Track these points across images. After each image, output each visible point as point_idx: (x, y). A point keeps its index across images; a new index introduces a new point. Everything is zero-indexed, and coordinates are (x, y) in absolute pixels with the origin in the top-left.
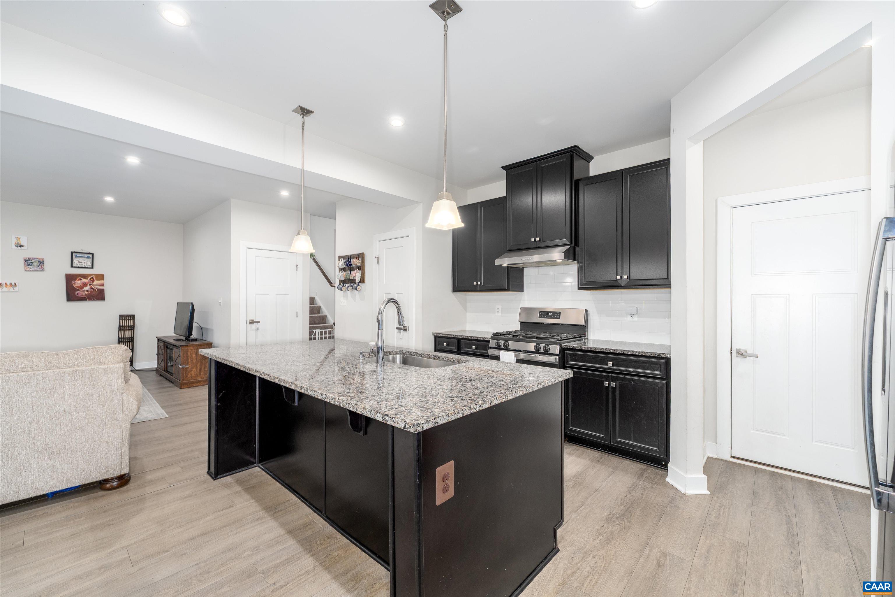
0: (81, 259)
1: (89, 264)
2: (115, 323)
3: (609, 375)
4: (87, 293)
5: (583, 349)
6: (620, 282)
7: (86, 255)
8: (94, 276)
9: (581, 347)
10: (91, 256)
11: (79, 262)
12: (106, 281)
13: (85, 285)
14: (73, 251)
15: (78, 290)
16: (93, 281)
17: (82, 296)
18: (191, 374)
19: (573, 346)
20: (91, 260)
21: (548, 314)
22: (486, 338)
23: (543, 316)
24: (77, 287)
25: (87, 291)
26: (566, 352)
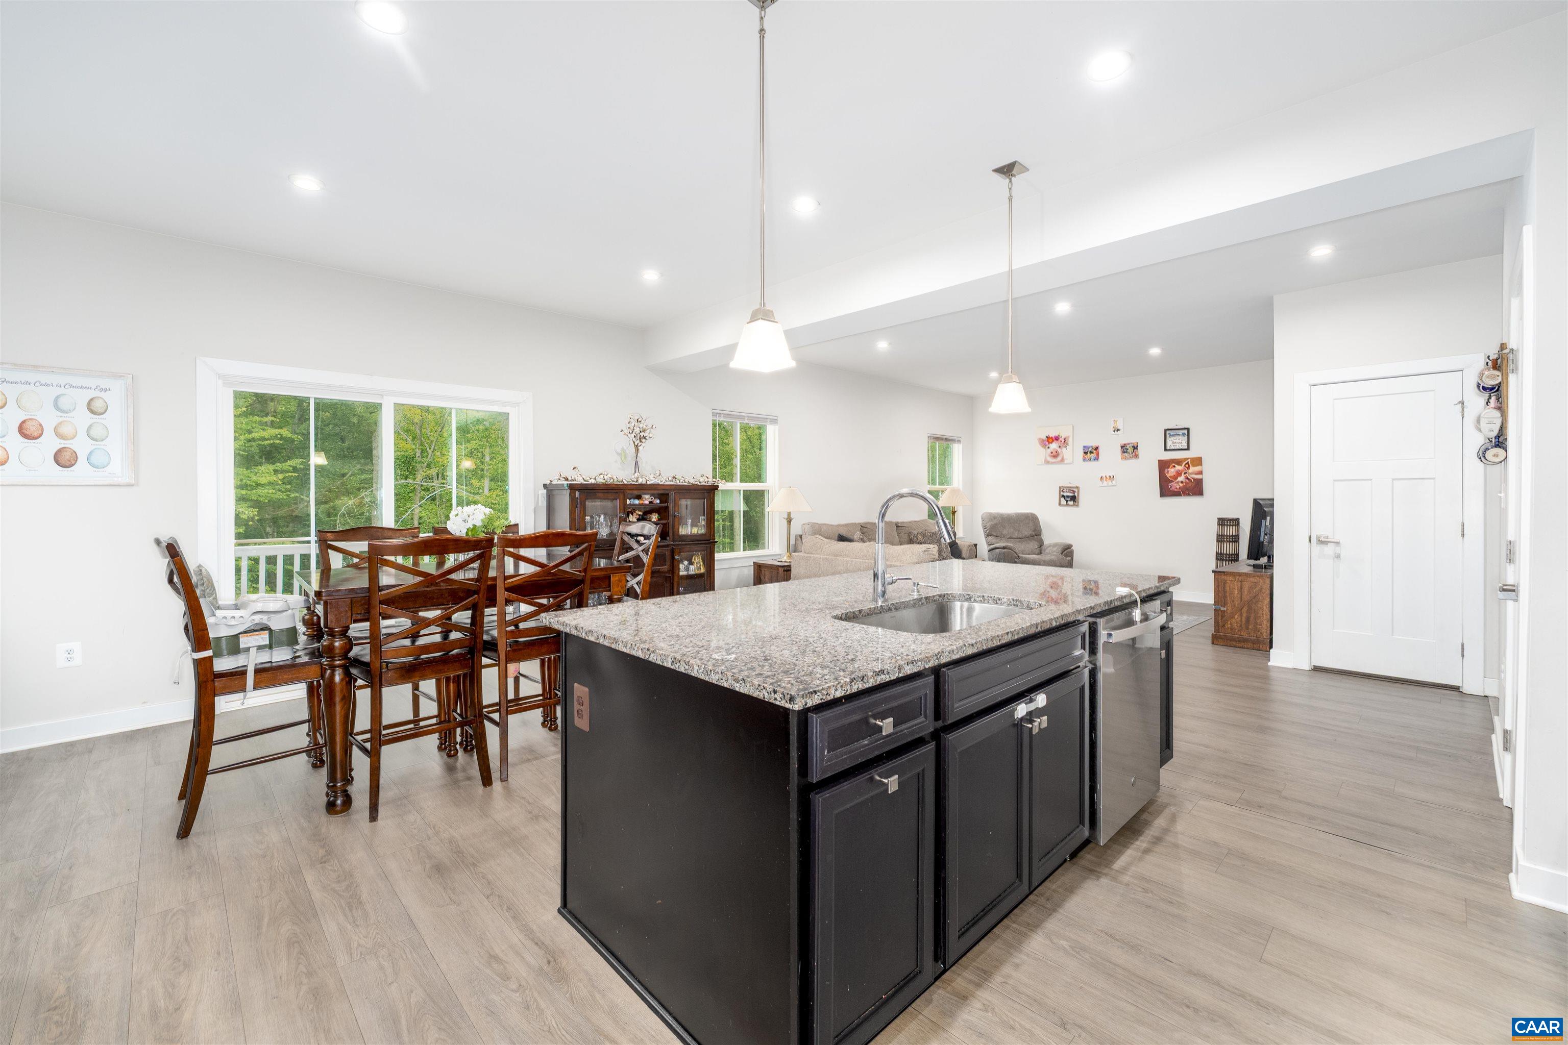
0: (1175, 438)
1: (1185, 445)
2: (1213, 530)
4: (1181, 485)
7: (1181, 432)
8: (1189, 460)
10: (1186, 432)
11: (1173, 443)
12: (1206, 467)
13: (1179, 474)
14: (1166, 428)
15: (1172, 481)
16: (1188, 468)
17: (1176, 490)
18: (1231, 624)
20: (1186, 437)
24: (1170, 477)
25: (1182, 482)
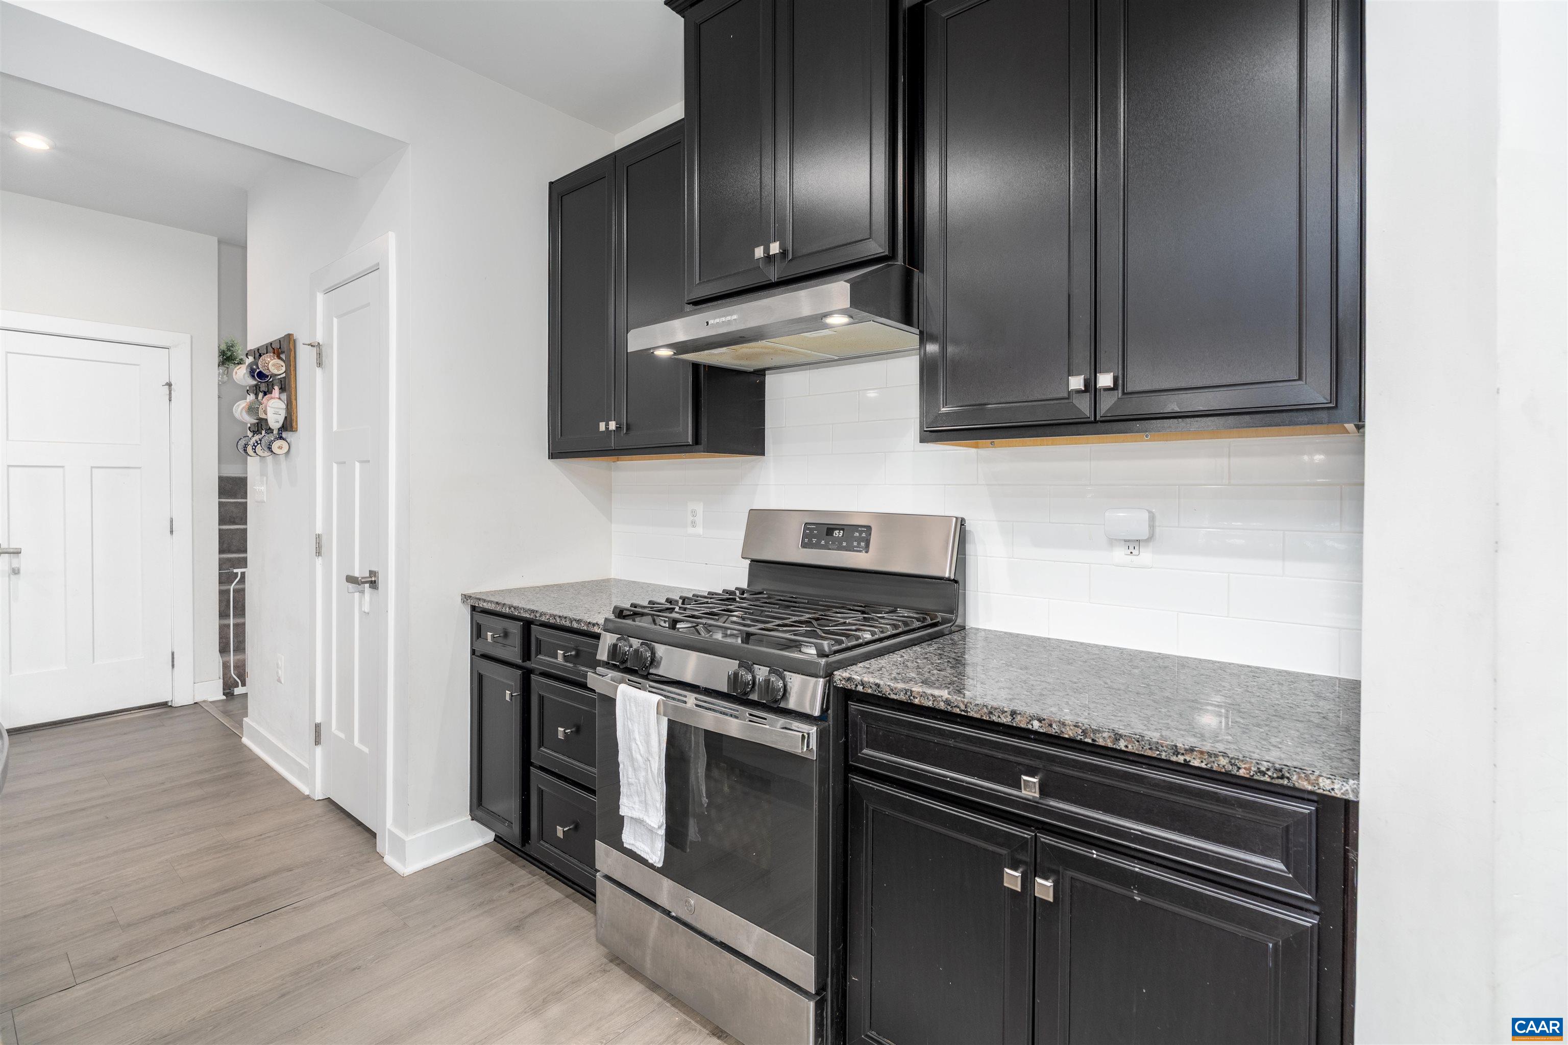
3: (1027, 834)
5: (916, 701)
6: (1084, 405)
9: (906, 691)
19: (876, 684)
21: (833, 533)
22: (594, 625)
23: (814, 540)
26: (853, 706)
